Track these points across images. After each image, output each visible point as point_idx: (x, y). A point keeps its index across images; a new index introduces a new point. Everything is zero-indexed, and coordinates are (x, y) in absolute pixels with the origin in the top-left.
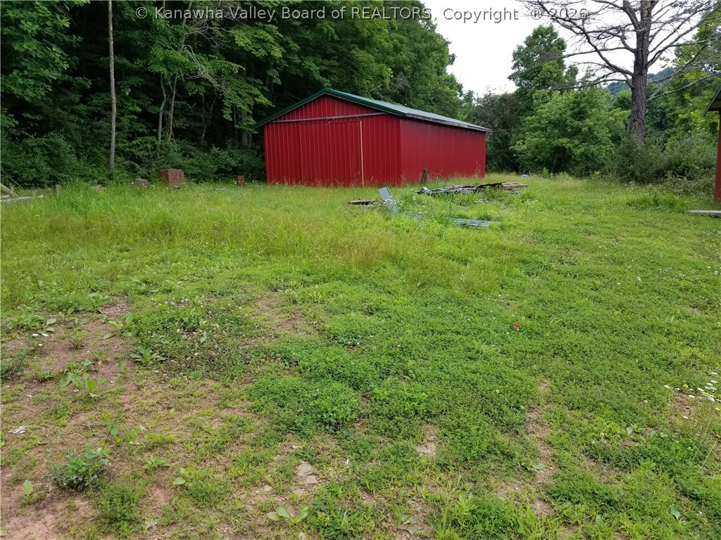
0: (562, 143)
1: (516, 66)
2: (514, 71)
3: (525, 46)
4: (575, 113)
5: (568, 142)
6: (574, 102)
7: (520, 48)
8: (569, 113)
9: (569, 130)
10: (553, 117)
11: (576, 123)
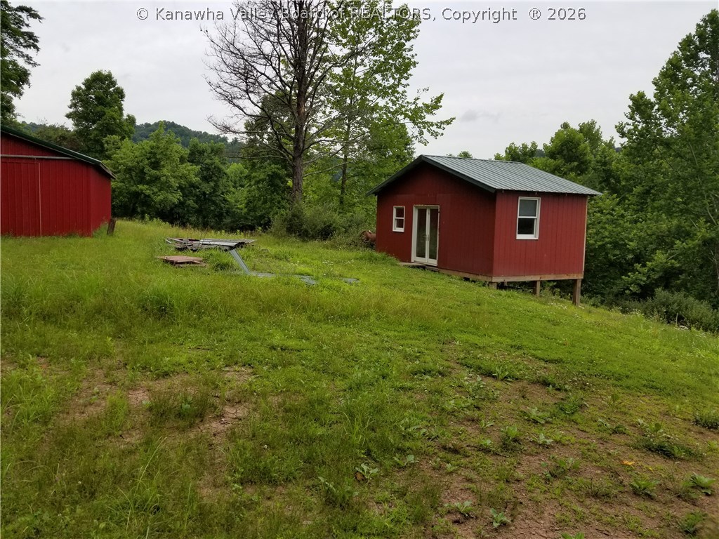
0: (142, 190)
1: (74, 105)
2: (71, 110)
3: (83, 87)
4: (151, 163)
5: (147, 189)
6: (151, 153)
7: (79, 88)
8: (147, 162)
9: (148, 178)
10: (130, 164)
11: (154, 172)
